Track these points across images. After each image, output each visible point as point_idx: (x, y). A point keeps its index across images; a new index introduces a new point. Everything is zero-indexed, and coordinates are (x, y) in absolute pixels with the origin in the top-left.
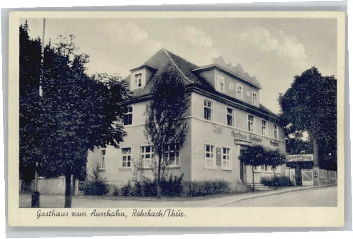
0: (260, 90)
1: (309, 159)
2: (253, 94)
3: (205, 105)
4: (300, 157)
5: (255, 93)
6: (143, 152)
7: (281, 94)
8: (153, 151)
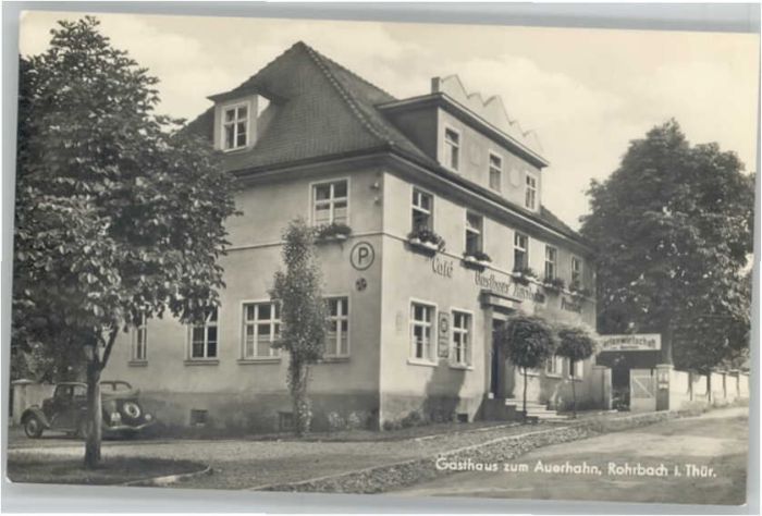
0: (543, 169)
1: (649, 345)
2: (528, 179)
3: (415, 202)
4: (629, 340)
5: (531, 175)
6: (251, 316)
7: (594, 182)
8: (277, 316)
